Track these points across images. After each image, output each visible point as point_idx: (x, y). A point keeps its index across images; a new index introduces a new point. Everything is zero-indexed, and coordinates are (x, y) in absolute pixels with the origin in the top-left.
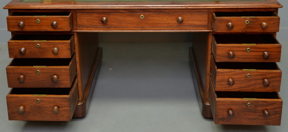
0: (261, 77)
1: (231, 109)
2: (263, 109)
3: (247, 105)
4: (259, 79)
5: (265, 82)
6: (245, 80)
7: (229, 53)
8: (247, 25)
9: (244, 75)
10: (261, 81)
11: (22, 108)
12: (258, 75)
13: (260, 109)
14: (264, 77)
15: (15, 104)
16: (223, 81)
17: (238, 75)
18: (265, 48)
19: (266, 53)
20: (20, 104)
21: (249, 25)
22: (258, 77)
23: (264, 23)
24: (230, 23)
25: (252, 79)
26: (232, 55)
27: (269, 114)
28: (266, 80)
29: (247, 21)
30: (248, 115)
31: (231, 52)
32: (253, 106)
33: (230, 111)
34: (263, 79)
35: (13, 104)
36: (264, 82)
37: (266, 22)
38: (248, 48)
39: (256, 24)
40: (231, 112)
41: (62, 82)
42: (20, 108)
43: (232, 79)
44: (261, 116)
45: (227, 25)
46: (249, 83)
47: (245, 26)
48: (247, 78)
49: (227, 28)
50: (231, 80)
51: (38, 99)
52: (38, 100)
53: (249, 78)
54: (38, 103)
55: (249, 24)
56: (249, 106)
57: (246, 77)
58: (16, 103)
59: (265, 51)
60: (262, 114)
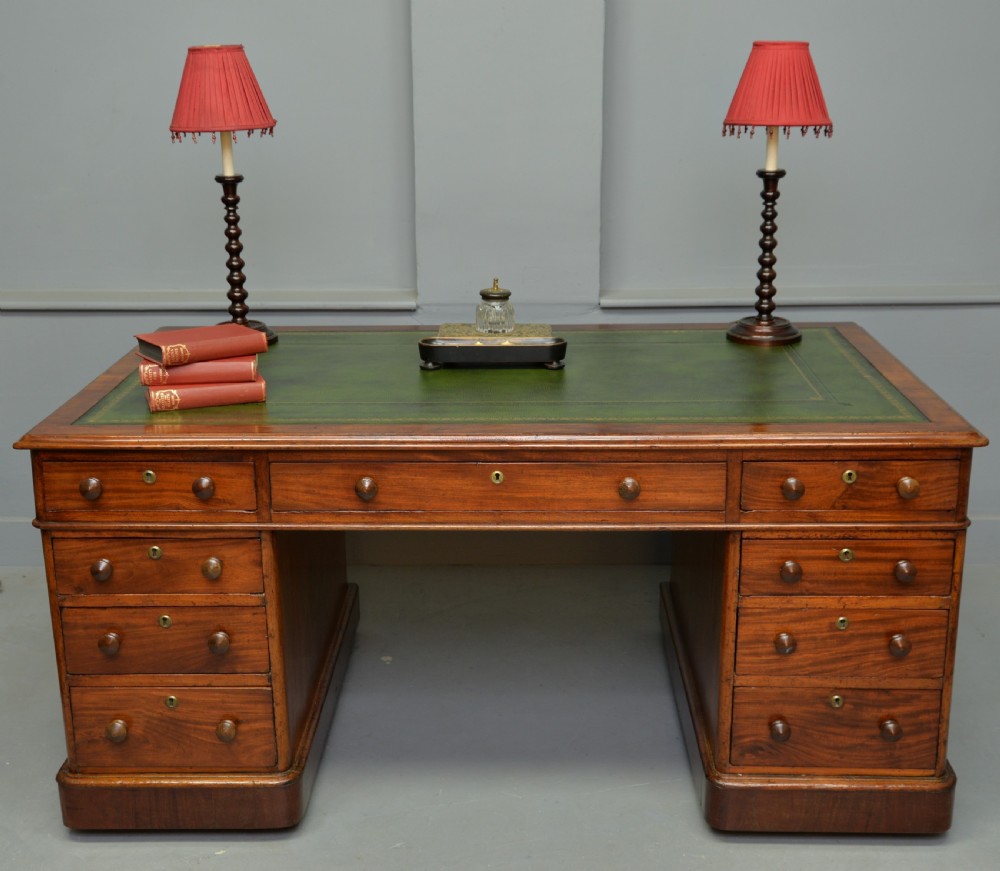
0: (881, 629)
1: (781, 718)
2: (880, 715)
3: (829, 705)
4: (877, 635)
5: (896, 644)
6: (831, 637)
7: (783, 567)
8: (851, 484)
9: (826, 621)
10: (881, 642)
11: (119, 724)
12: (871, 621)
13: (871, 714)
14: (890, 627)
15: (97, 712)
16: (760, 640)
17: (807, 623)
18: (899, 549)
19: (903, 565)
20: (113, 712)
21: (857, 487)
22: (873, 628)
23: (907, 481)
24: (792, 481)
25: (852, 635)
26: (792, 571)
27: (899, 730)
28: (898, 638)
29: (848, 472)
30: (835, 734)
31: (789, 564)
32: (847, 706)
33: (778, 722)
34: (890, 634)
35: (92, 712)
36: (891, 644)
37: (912, 477)
38: (845, 550)
39: (880, 483)
40: (779, 725)
41: (243, 653)
42: (113, 725)
43: (788, 633)
44: (873, 737)
45: (782, 487)
46: (845, 648)
47: (842, 489)
48: (838, 633)
49: (781, 496)
50: (784, 637)
51: (173, 697)
52: (172, 700)
53: (841, 633)
54: (171, 709)
55: (855, 482)
56: (837, 706)
57: (832, 627)
58: (103, 709)
59: (901, 559)
60: (876, 731)
